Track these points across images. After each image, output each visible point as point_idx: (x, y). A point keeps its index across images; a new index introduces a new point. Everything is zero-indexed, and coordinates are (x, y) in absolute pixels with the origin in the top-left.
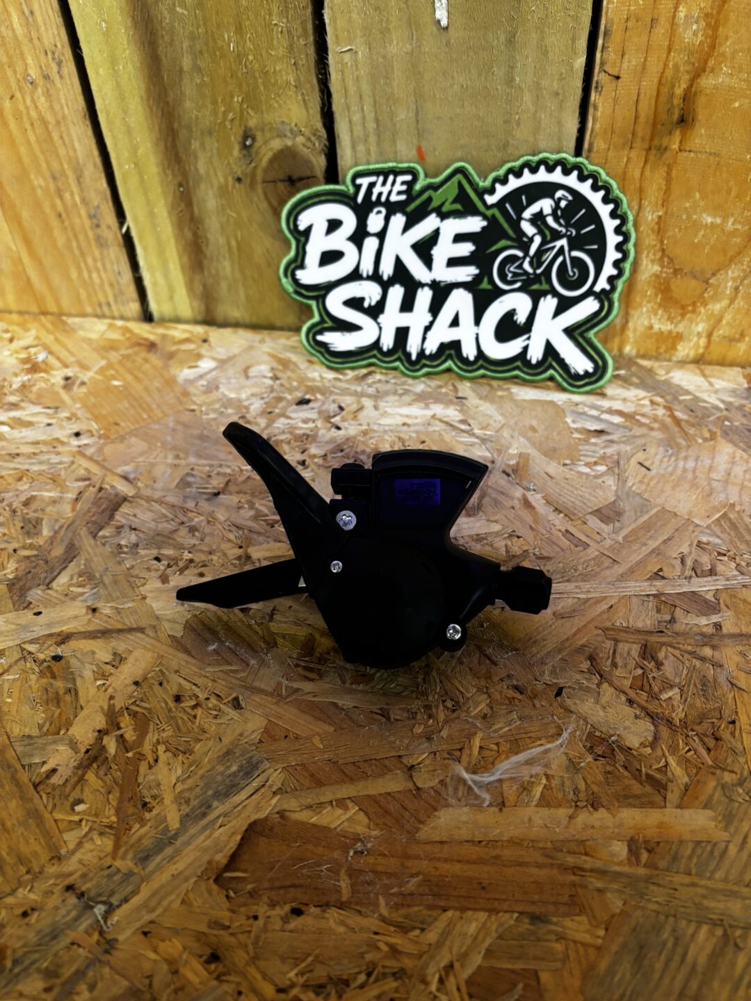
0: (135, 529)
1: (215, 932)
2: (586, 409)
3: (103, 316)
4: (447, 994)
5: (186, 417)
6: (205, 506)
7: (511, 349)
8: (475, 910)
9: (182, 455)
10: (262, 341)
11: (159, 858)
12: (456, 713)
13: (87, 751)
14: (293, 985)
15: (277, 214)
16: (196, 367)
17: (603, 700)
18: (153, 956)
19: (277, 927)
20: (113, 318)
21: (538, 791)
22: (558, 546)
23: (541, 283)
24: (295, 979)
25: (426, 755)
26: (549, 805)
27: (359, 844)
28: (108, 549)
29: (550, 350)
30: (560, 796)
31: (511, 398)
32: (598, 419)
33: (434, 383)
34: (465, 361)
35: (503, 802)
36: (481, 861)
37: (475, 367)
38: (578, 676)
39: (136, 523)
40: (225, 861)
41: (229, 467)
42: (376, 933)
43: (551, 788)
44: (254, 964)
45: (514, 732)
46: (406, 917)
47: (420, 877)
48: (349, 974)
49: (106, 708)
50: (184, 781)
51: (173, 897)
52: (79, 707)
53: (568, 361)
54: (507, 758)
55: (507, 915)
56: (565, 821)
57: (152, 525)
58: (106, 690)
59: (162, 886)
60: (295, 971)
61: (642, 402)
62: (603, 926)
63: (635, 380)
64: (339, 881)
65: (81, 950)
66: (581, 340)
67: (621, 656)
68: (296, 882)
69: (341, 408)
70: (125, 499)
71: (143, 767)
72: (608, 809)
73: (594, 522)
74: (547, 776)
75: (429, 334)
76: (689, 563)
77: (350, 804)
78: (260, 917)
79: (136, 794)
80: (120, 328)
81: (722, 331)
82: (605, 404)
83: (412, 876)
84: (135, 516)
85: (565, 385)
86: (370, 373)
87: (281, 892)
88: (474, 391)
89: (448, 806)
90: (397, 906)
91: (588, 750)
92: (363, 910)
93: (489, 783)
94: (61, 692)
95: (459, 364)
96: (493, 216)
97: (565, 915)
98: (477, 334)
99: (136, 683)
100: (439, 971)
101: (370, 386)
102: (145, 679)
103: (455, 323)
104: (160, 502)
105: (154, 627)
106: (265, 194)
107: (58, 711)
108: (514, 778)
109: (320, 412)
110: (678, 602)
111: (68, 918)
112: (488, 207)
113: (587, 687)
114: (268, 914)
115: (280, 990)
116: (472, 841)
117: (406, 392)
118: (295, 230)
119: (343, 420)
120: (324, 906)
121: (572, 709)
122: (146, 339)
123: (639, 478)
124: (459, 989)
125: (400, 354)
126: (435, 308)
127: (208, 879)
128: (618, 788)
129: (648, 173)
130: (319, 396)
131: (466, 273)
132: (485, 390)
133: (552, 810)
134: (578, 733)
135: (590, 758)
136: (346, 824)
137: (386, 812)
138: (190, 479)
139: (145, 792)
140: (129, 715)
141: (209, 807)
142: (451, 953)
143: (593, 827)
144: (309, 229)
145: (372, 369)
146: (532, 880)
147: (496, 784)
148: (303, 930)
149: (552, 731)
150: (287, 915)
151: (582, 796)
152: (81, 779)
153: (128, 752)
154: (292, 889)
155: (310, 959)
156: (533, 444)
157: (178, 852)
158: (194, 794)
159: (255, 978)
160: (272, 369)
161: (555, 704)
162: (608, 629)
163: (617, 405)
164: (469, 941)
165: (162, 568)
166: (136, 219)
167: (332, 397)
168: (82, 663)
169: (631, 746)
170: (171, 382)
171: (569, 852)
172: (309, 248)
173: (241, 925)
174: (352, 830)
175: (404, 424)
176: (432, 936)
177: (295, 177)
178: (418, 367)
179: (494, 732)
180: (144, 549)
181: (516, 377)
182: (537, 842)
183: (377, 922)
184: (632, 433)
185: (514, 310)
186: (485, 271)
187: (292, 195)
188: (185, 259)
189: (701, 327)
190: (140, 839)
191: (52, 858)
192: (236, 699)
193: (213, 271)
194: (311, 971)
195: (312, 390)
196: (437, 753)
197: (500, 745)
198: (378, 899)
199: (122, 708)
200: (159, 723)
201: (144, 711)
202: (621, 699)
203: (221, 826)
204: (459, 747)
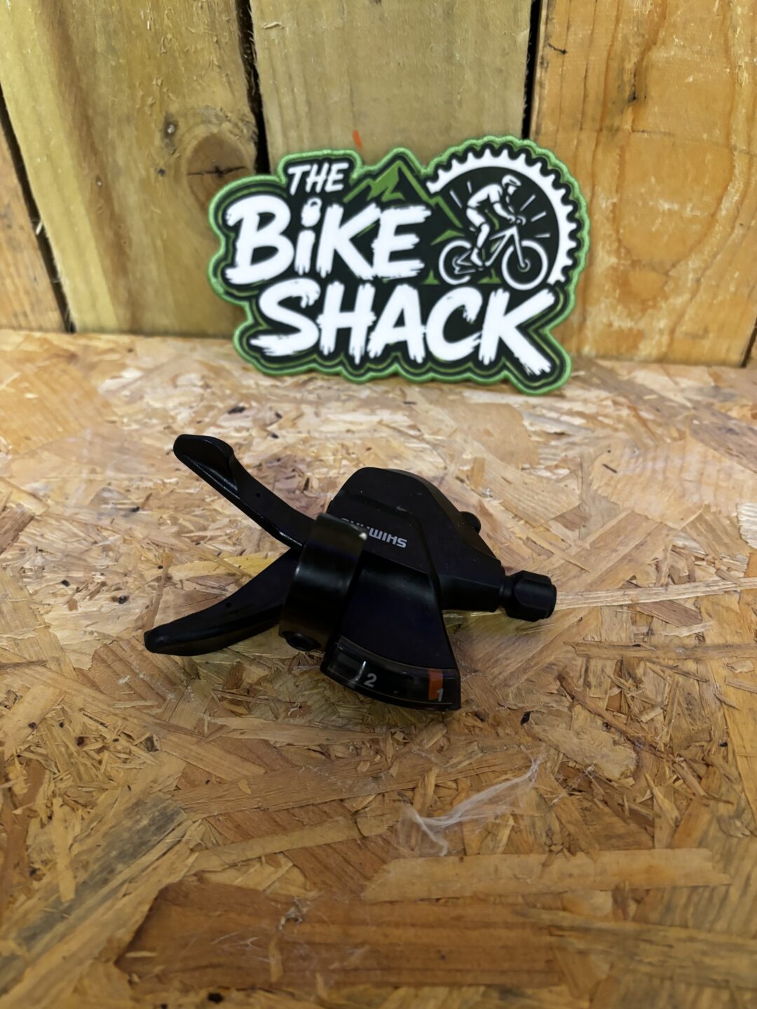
0: (41, 551)
2: (544, 412)
3: (20, 328)
5: (106, 429)
6: (123, 524)
7: (462, 349)
8: (433, 985)
9: (98, 469)
10: (193, 349)
11: (47, 937)
12: (408, 745)
15: (204, 208)
16: (120, 377)
17: (577, 725)
20: (31, 329)
21: (505, 834)
22: (519, 555)
23: (491, 276)
25: (371, 798)
26: (518, 852)
27: (292, 910)
28: (9, 573)
29: (503, 349)
30: (531, 839)
31: (464, 402)
32: (557, 421)
33: (381, 388)
34: (413, 363)
35: (464, 850)
36: (439, 924)
37: (423, 370)
38: (547, 699)
39: (43, 543)
40: (128, 938)
41: (151, 480)
43: (521, 831)
45: (475, 766)
46: (349, 998)
47: (367, 948)
50: (82, 841)
51: (64, 984)
53: (523, 360)
54: (467, 797)
55: (472, 990)
56: (537, 869)
57: (61, 545)
59: (50, 972)
61: (605, 403)
62: (587, 997)
63: (596, 380)
64: (267, 957)
66: (536, 337)
67: (595, 674)
68: (215, 960)
69: (279, 416)
70: (32, 518)
71: (34, 826)
72: (587, 853)
73: (558, 529)
74: (515, 816)
75: (373, 335)
76: (665, 569)
77: (282, 859)
78: (170, 1006)
79: (23, 859)
80: (39, 339)
81: (684, 328)
82: (565, 405)
83: (357, 946)
84: (42, 536)
85: (521, 386)
86: (311, 380)
87: (197, 974)
88: (423, 395)
89: (398, 856)
90: (338, 985)
91: (561, 784)
92: (296, 992)
93: (447, 828)
95: (407, 367)
96: (437, 205)
97: (541, 986)
98: (425, 334)
99: (32, 726)
101: (310, 392)
102: (44, 719)
103: (400, 322)
104: (71, 520)
105: (57, 660)
106: (191, 187)
108: (476, 821)
109: (255, 421)
110: (655, 613)
112: (431, 195)
113: (558, 710)
114: (180, 1002)
116: (428, 900)
117: (350, 398)
118: (224, 226)
119: (281, 428)
120: (250, 989)
121: (541, 737)
122: (66, 351)
123: (605, 480)
125: (342, 357)
126: (378, 306)
127: (108, 961)
128: (598, 827)
129: (600, 156)
130: (254, 404)
131: (410, 268)
132: (435, 394)
133: (522, 856)
134: (549, 764)
135: (563, 793)
136: (276, 885)
137: (326, 867)
138: (106, 495)
139: (35, 857)
140: (21, 764)
141: (112, 871)
143: (571, 875)
144: (238, 225)
145: (313, 375)
146: (501, 944)
147: (456, 828)
149: (519, 762)
150: (203, 1003)
151: (557, 838)
153: (16, 808)
154: (209, 971)
156: (489, 448)
157: (72, 929)
158: (93, 856)
160: (203, 377)
161: (522, 732)
162: (578, 644)
163: (578, 407)
165: (70, 592)
166: (51, 220)
167: (269, 405)
169: (610, 777)
170: (90, 394)
171: (544, 908)
172: (239, 244)
174: (283, 892)
175: (348, 431)
177: (223, 168)
178: (362, 371)
179: (453, 766)
180: (51, 572)
181: (468, 380)
182: (506, 896)
184: (595, 434)
185: (463, 307)
186: (431, 265)
187: (220, 186)
188: (107, 262)
189: (662, 324)
190: (26, 914)
192: (150, 740)
193: (138, 275)
195: (247, 398)
196: (386, 795)
197: (459, 782)
198: (315, 978)
199: (13, 755)
200: (57, 772)
201: (39, 758)
202: (596, 722)
203: (124, 895)
204: (411, 786)
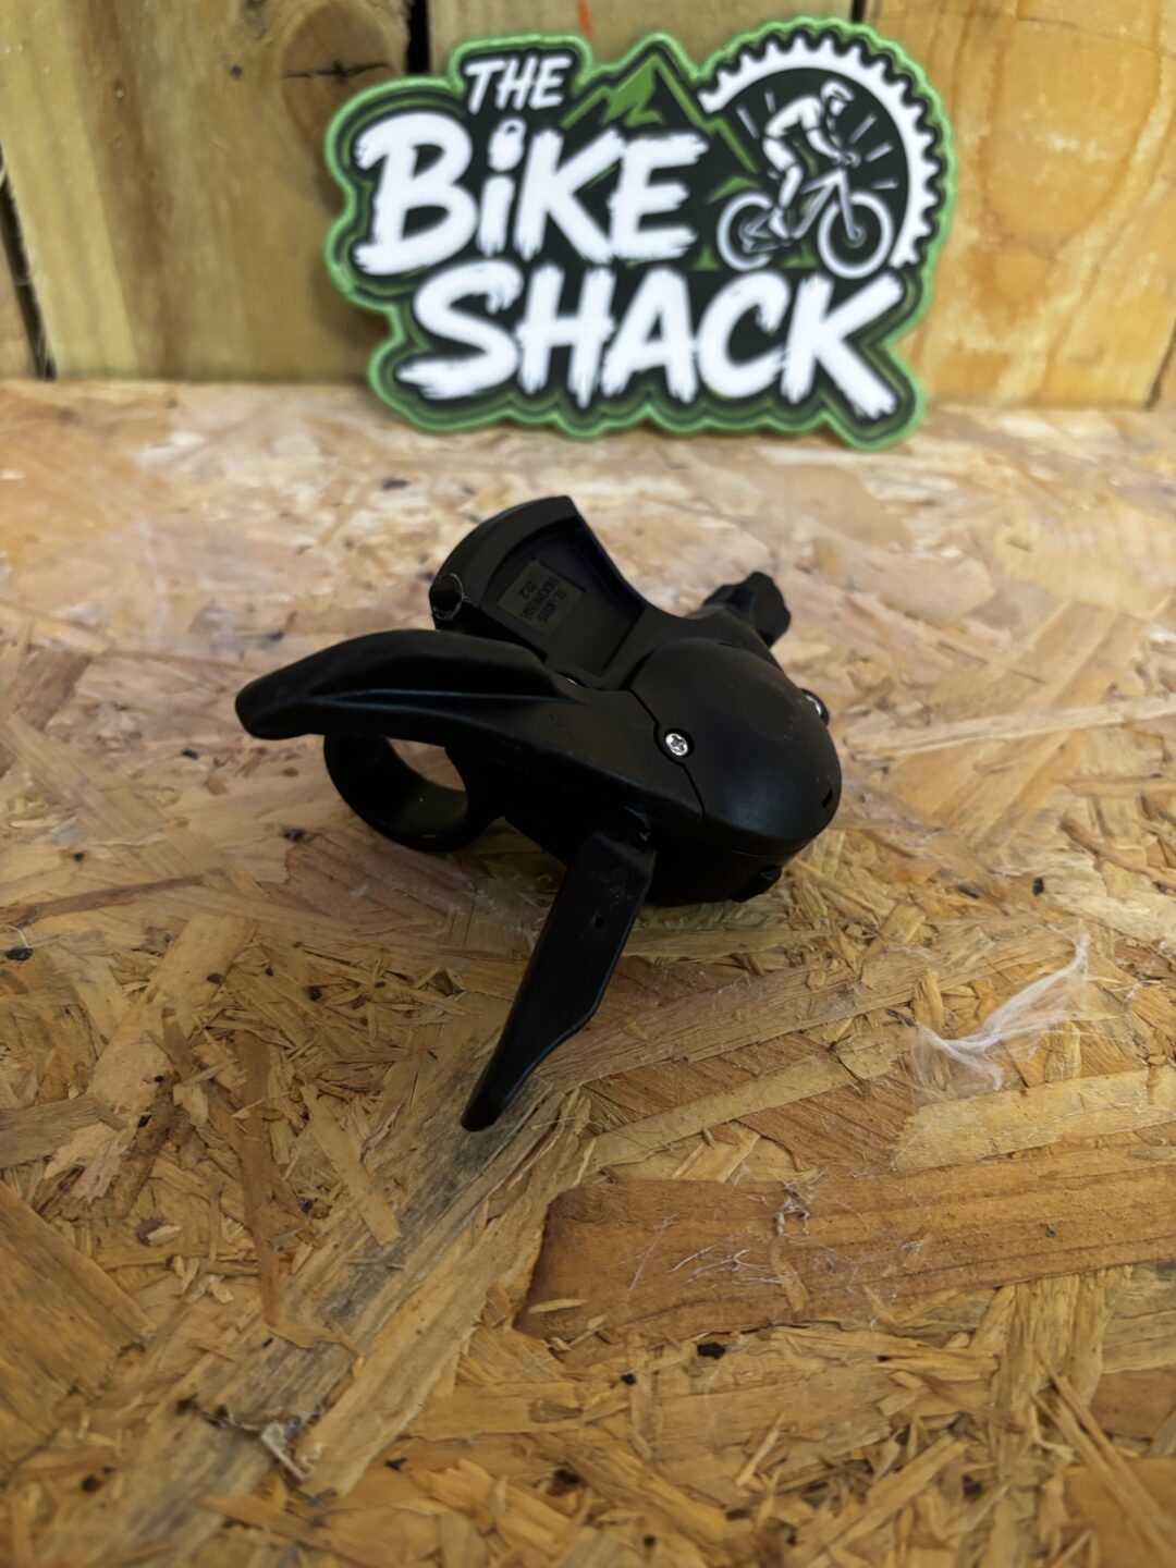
0: (124, 708)
1: (552, 1427)
2: (892, 473)
4: (1065, 1442)
5: (175, 520)
6: (260, 657)
8: (1053, 1275)
9: (183, 579)
11: (375, 1304)
12: (875, 943)
13: (143, 1122)
14: (757, 1497)
15: (317, 140)
16: (168, 444)
17: (1116, 889)
18: (429, 1508)
19: (683, 1388)
21: (1074, 1050)
24: (756, 1484)
25: (848, 1023)
26: (1102, 1071)
27: (789, 1201)
28: (76, 746)
30: (1115, 1052)
31: (762, 462)
35: (1023, 1079)
36: (1023, 1189)
38: (1061, 858)
39: (123, 697)
40: (523, 1284)
41: (286, 592)
42: (883, 1359)
43: (1095, 1043)
44: (659, 1472)
45: (993, 960)
46: (930, 1314)
48: (863, 1448)
49: (160, 1033)
50: (380, 1146)
51: (436, 1374)
52: (97, 1039)
54: (998, 1005)
56: (1142, 1093)
57: (161, 697)
58: (150, 1000)
59: (402, 1359)
60: (751, 1468)
61: (974, 460)
64: (774, 1276)
65: (252, 1534)
67: (1113, 818)
68: (688, 1294)
69: (471, 489)
70: (87, 660)
71: (280, 1134)
74: (1080, 1024)
77: (742, 1133)
78: (639, 1377)
79: (280, 1186)
83: (912, 1238)
84: (118, 685)
86: (502, 437)
87: (666, 1320)
88: (697, 455)
89: (928, 1102)
90: (906, 1301)
91: (1128, 972)
92: (843, 1320)
93: (989, 1049)
94: (48, 1016)
99: (214, 979)
100: (1033, 1401)
101: (509, 455)
102: (232, 966)
104: (163, 657)
105: (221, 872)
106: (288, 100)
107: (53, 1053)
108: (1026, 1035)
109: (433, 498)
111: (201, 1471)
113: (1080, 872)
114: (653, 1367)
115: (735, 1515)
116: (997, 1157)
117: (579, 462)
120: (762, 1329)
121: (1072, 910)
123: (1019, 562)
124: (1084, 1429)
127: (501, 1324)
129: (967, 57)
130: (420, 475)
132: (713, 447)
133: (1112, 1078)
134: (1099, 946)
135: (1137, 984)
136: (746, 1169)
137: (816, 1133)
138: (213, 616)
139: (300, 1181)
140: (217, 1039)
141: (452, 1186)
142: (1042, 1363)
145: (506, 429)
146: (1129, 1203)
147: (999, 1051)
148: (736, 1384)
149: (1057, 950)
150: (693, 1361)
151: (1152, 1046)
152: (145, 1178)
153: (236, 1110)
154: (684, 1311)
155: (772, 1437)
156: (829, 524)
157: (415, 1284)
158: (409, 1168)
159: (670, 1502)
161: (1041, 906)
162: (1072, 781)
163: (938, 465)
164: (1065, 1335)
165: (204, 768)
167: (447, 475)
168: (80, 956)
170: (125, 470)
173: (603, 1402)
174: (762, 1178)
176: (994, 1340)
177: (347, 64)
179: (957, 964)
180: (155, 739)
181: (764, 430)
182: (1110, 1136)
183: (878, 1336)
184: (977, 501)
187: (341, 100)
189: (1038, 341)
190: (320, 1274)
191: (126, 1349)
192: (442, 976)
193: (181, 267)
194: (783, 1461)
195: (403, 465)
196: (869, 1017)
197: (976, 985)
198: (864, 1294)
199: (196, 1028)
200: (287, 1044)
201: (248, 1027)
202: (1142, 883)
203: (489, 1221)
204: (904, 1000)
